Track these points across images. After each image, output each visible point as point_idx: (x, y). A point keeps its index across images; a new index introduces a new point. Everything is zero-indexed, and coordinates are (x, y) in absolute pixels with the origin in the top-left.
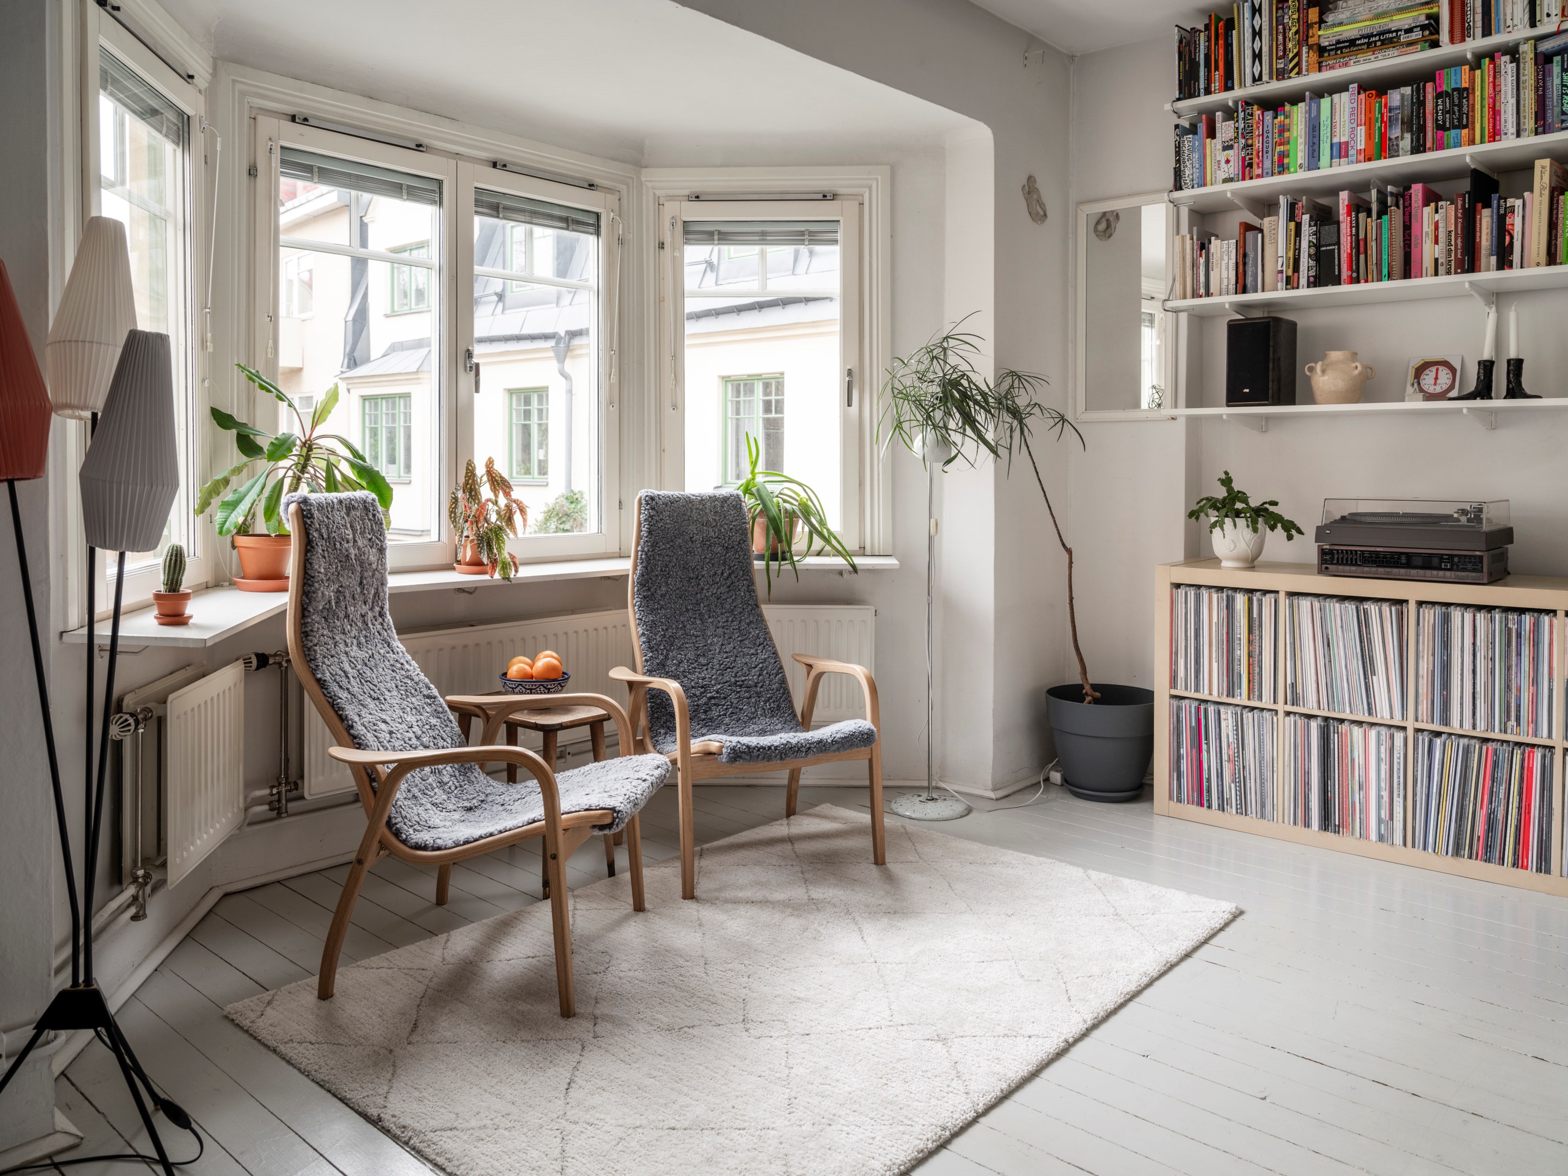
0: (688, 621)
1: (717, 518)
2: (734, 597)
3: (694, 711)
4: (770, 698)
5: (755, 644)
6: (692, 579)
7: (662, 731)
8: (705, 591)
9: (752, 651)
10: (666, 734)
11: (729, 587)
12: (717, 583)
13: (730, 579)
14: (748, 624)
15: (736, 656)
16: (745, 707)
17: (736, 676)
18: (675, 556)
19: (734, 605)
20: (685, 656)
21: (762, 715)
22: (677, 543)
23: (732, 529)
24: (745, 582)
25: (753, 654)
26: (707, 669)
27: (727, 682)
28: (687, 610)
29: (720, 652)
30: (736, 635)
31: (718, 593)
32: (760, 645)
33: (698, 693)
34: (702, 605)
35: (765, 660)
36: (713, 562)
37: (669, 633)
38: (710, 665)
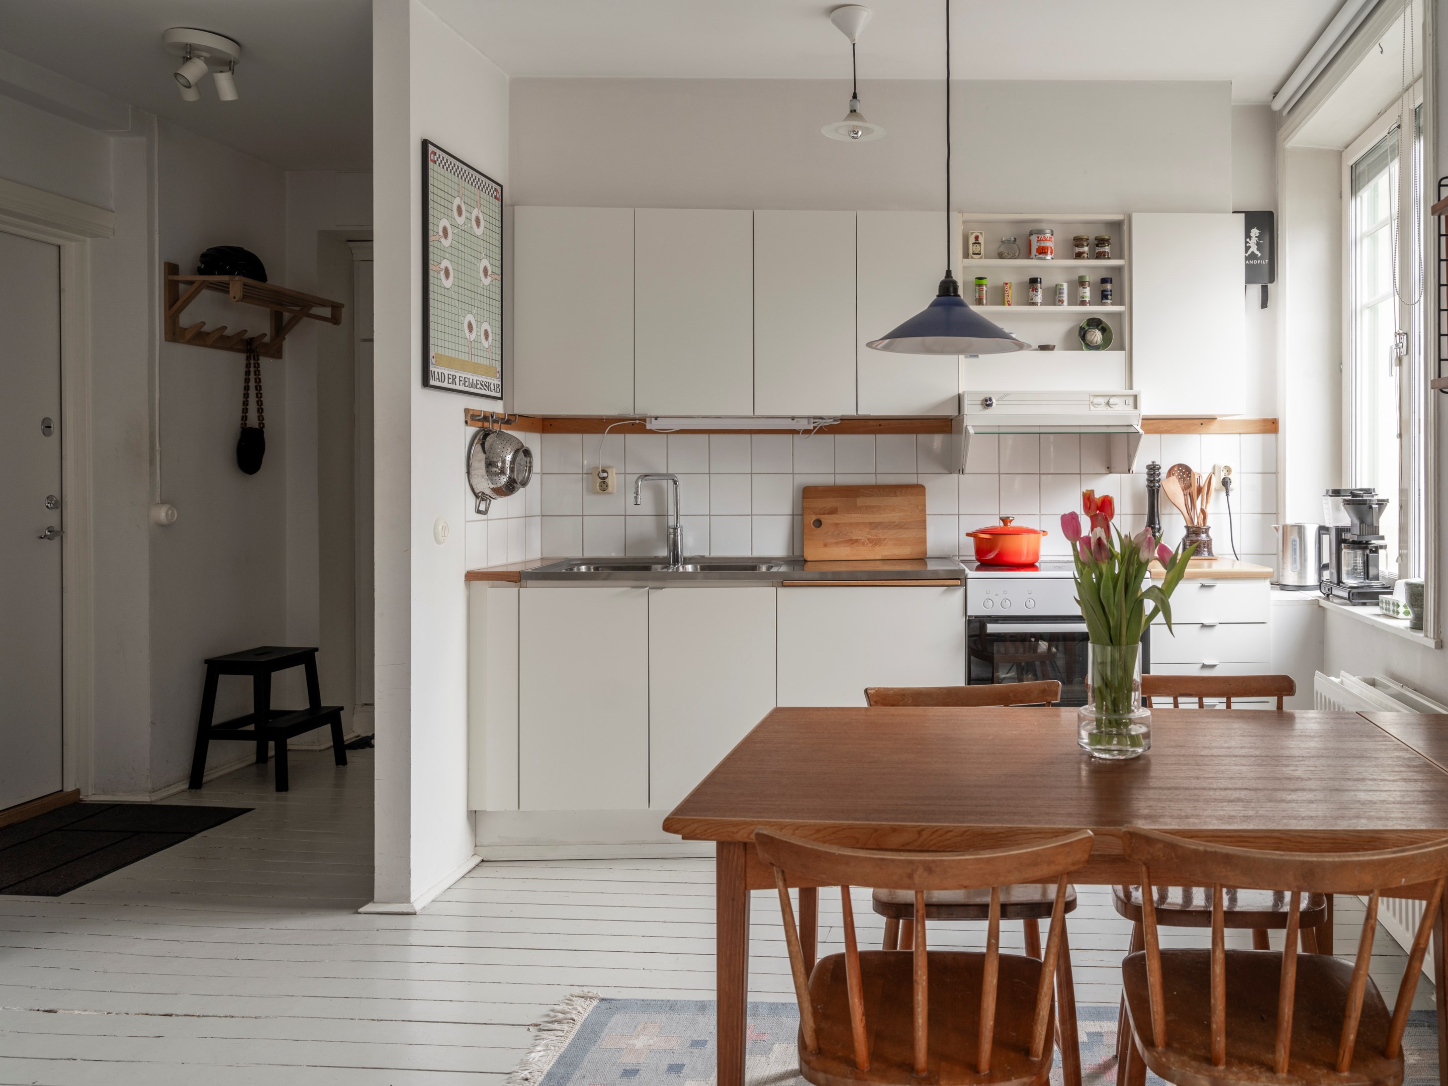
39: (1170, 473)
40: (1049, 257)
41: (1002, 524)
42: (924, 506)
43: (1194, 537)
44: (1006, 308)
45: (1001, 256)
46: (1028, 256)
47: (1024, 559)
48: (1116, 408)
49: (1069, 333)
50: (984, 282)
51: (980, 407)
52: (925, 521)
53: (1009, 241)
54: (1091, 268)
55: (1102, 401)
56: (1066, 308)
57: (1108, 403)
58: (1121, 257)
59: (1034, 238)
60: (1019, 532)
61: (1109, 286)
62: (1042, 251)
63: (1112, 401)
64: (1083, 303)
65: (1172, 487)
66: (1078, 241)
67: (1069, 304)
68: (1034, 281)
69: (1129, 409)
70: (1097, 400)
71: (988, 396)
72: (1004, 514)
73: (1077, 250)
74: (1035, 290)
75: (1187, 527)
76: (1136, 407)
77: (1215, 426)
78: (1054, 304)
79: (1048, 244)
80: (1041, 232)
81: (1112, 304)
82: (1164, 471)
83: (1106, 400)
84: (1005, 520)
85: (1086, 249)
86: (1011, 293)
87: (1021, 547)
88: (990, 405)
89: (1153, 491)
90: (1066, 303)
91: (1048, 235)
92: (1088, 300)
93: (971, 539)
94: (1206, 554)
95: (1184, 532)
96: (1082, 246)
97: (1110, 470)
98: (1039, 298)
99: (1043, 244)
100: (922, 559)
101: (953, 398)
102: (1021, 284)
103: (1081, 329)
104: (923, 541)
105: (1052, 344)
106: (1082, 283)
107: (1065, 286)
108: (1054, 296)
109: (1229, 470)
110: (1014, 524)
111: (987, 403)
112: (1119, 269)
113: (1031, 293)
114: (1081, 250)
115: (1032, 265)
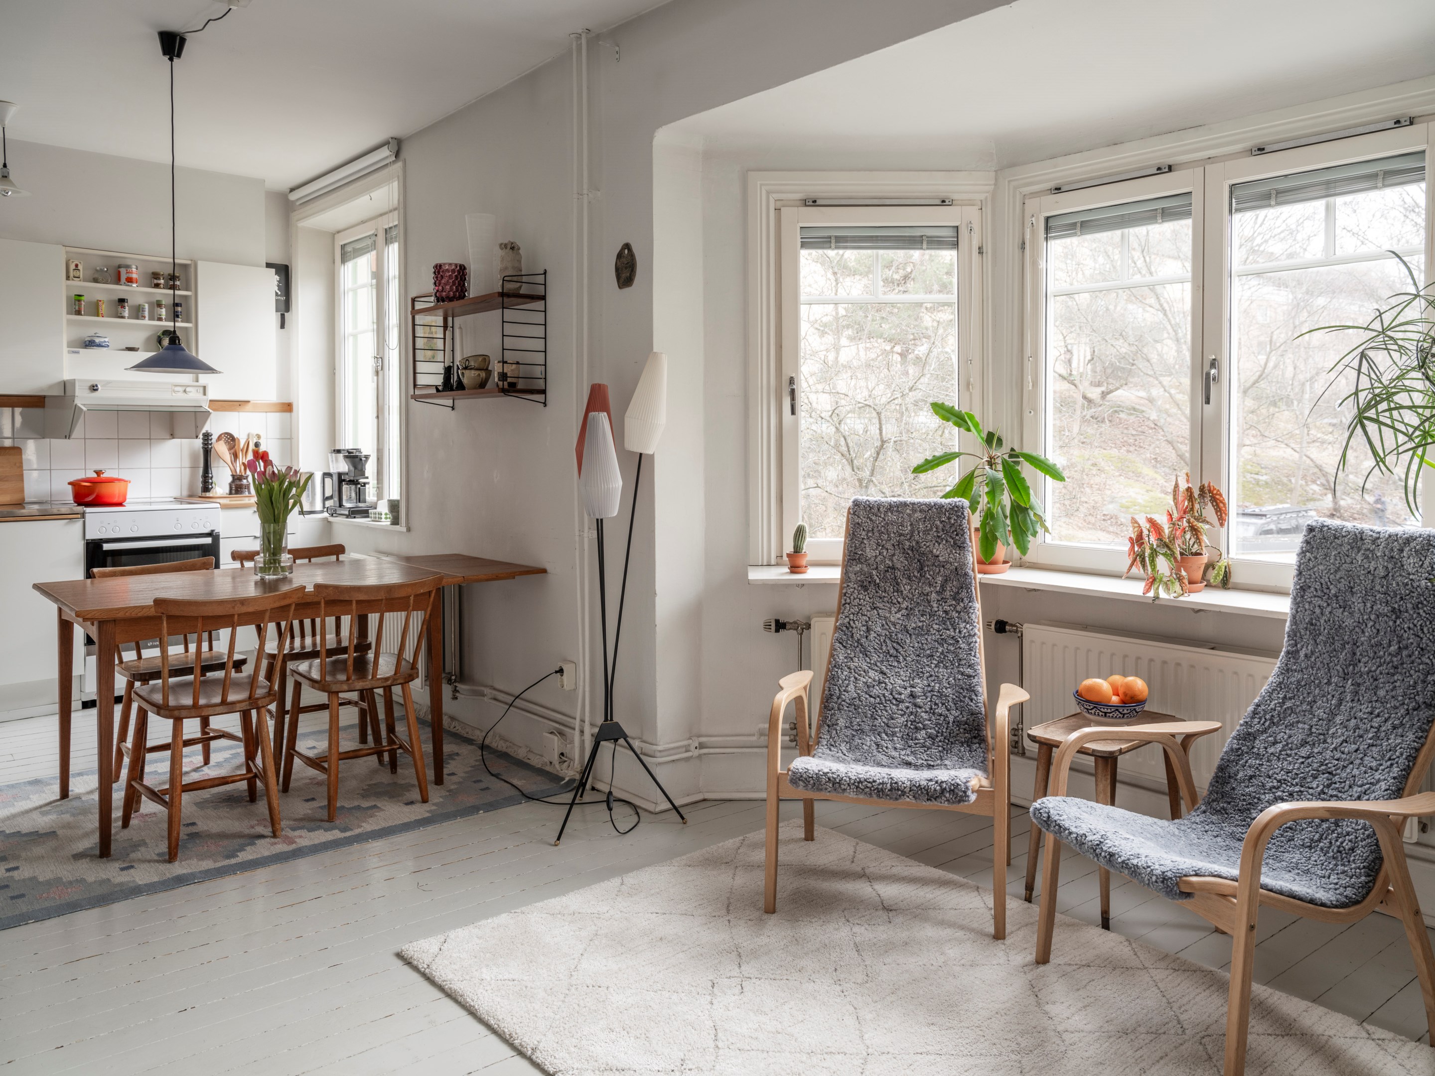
0: (1324, 696)
1: (1390, 566)
2: (1398, 684)
3: (1250, 804)
4: (1348, 834)
5: (1383, 756)
6: (1348, 643)
7: (1203, 808)
8: (1362, 664)
9: (1374, 764)
10: (1204, 812)
11: (1396, 668)
12: (1381, 658)
13: (1399, 657)
14: (1394, 727)
15: (1352, 763)
16: (1309, 829)
17: (1328, 786)
18: (1329, 609)
19: (1394, 693)
20: (1290, 737)
21: (1322, 849)
22: (1333, 592)
23: (1407, 584)
24: (1421, 667)
25: (1371, 768)
26: (1303, 763)
27: (1312, 788)
28: (1329, 683)
29: (1335, 749)
30: (1370, 735)
31: (1378, 672)
32: (1390, 759)
33: (1269, 785)
34: (1350, 682)
35: (1379, 781)
36: (1377, 626)
37: (1288, 704)
38: (1310, 760)
39: (219, 439)
40: (134, 285)
41: (95, 475)
42: (22, 463)
43: (238, 482)
44: (100, 319)
45: (95, 280)
46: (118, 281)
47: (116, 500)
48: (191, 394)
49: (148, 340)
50: (83, 298)
51: (88, 391)
52: (22, 475)
53: (102, 270)
54: (163, 294)
55: (181, 389)
56: (146, 322)
57: (185, 391)
58: (187, 289)
59: (123, 271)
60: (111, 481)
61: (179, 309)
62: (130, 280)
63: (188, 389)
64: (160, 319)
65: (221, 448)
66: (156, 276)
67: (150, 319)
68: (122, 301)
69: (200, 396)
70: (177, 389)
71: (95, 383)
72: (98, 468)
73: (156, 281)
74: (123, 307)
75: (233, 476)
76: (205, 394)
77: (249, 406)
78: (137, 318)
79: (134, 276)
80: (128, 267)
81: (182, 322)
82: (214, 437)
83: (183, 389)
84: (98, 473)
85: (162, 281)
86: (103, 308)
87: (113, 491)
88: (97, 390)
89: (207, 451)
90: (147, 318)
91: (134, 270)
92: (164, 317)
93: (70, 487)
94: (247, 493)
95: (230, 479)
96: (159, 279)
97: (173, 436)
98: (126, 314)
99: (130, 275)
100: (21, 504)
101: (59, 383)
102: (111, 302)
103: (159, 337)
104: (22, 490)
105: (136, 346)
106: (159, 305)
107: (147, 306)
108: (137, 313)
109: (259, 437)
110: (106, 475)
111: (94, 388)
112: (186, 297)
113: (120, 309)
114: (159, 282)
115: (121, 290)
